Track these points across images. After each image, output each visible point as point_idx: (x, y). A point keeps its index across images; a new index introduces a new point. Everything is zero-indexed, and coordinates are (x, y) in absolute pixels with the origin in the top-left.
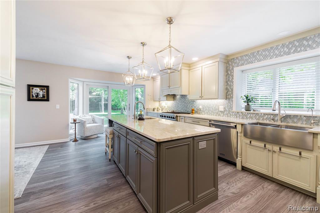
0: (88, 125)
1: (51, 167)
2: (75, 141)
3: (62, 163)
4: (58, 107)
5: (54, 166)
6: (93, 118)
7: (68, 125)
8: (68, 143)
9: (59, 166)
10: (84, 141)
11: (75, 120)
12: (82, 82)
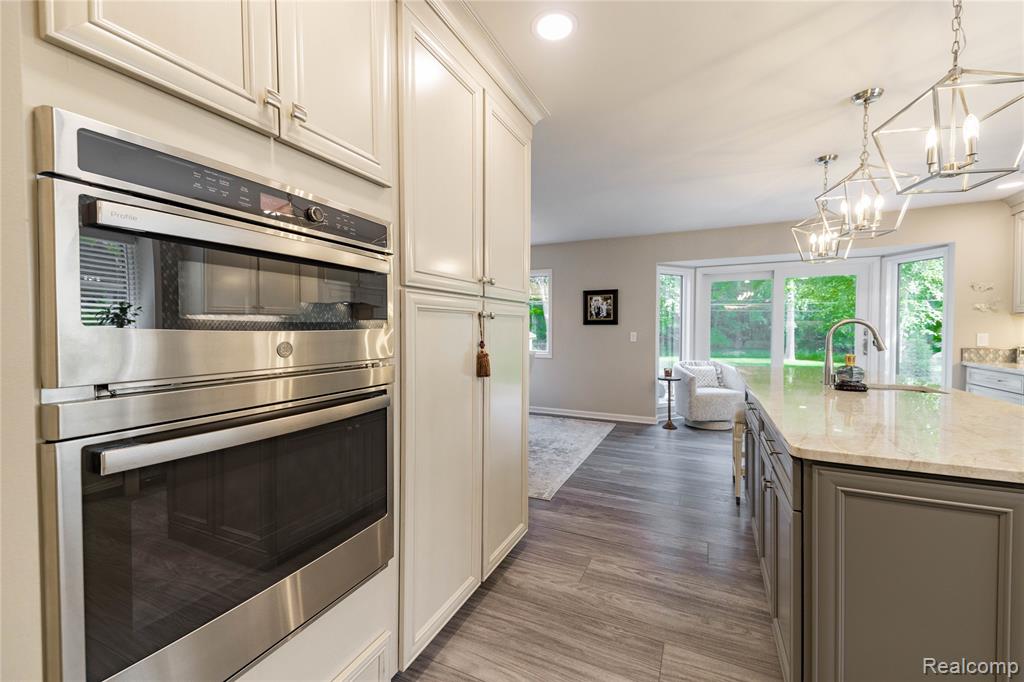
0: (700, 391)
1: (606, 467)
2: (669, 426)
3: (626, 468)
4: (633, 337)
5: (612, 469)
6: (719, 372)
7: (654, 383)
8: (652, 428)
9: (618, 472)
10: (690, 432)
11: (668, 373)
12: (693, 271)
